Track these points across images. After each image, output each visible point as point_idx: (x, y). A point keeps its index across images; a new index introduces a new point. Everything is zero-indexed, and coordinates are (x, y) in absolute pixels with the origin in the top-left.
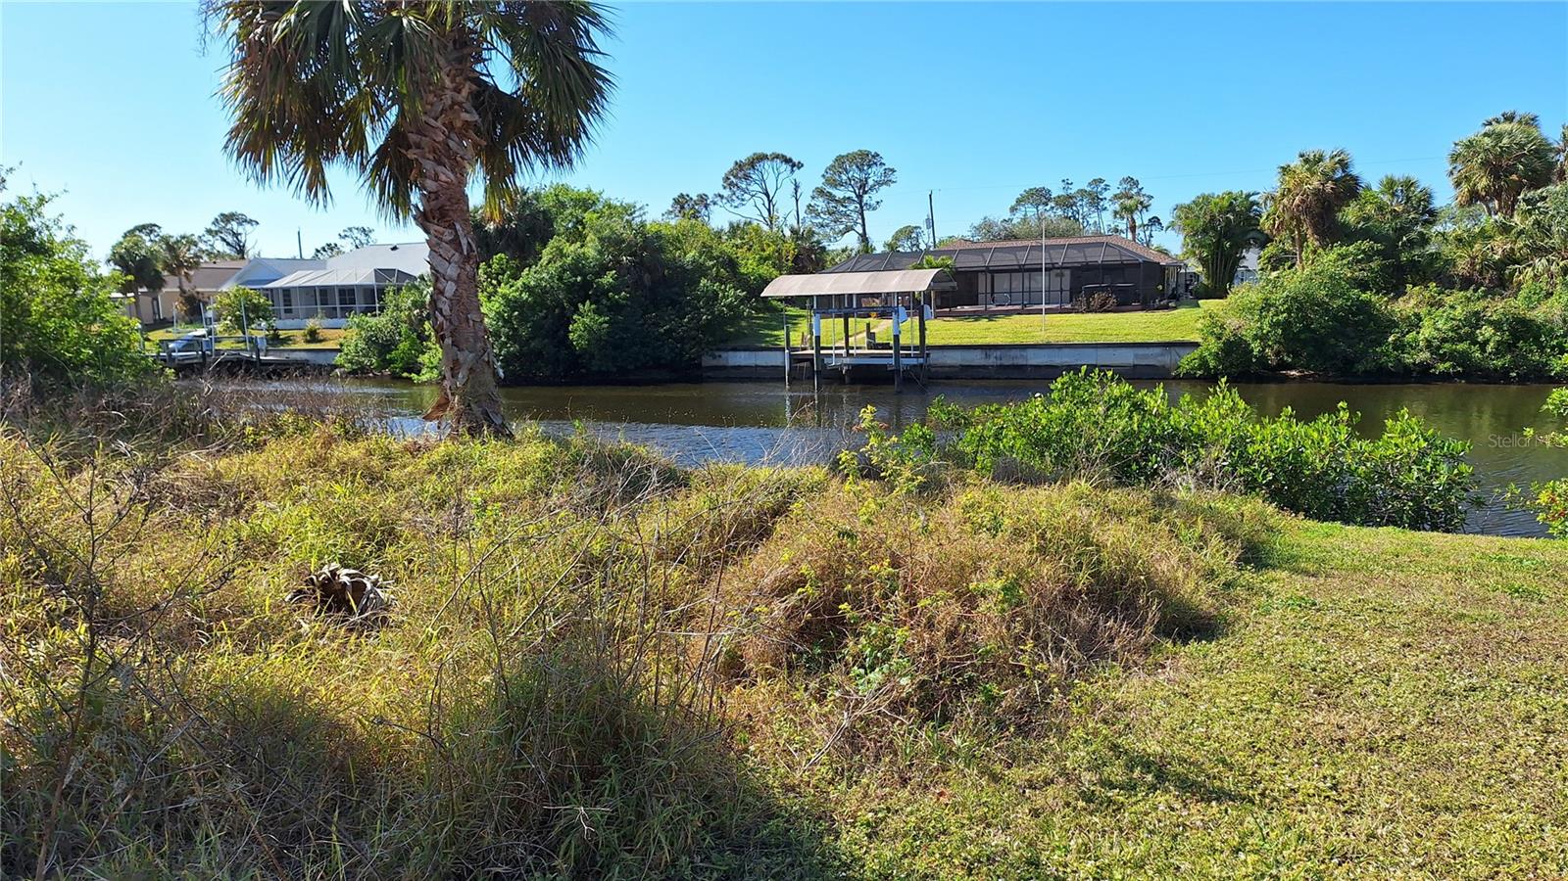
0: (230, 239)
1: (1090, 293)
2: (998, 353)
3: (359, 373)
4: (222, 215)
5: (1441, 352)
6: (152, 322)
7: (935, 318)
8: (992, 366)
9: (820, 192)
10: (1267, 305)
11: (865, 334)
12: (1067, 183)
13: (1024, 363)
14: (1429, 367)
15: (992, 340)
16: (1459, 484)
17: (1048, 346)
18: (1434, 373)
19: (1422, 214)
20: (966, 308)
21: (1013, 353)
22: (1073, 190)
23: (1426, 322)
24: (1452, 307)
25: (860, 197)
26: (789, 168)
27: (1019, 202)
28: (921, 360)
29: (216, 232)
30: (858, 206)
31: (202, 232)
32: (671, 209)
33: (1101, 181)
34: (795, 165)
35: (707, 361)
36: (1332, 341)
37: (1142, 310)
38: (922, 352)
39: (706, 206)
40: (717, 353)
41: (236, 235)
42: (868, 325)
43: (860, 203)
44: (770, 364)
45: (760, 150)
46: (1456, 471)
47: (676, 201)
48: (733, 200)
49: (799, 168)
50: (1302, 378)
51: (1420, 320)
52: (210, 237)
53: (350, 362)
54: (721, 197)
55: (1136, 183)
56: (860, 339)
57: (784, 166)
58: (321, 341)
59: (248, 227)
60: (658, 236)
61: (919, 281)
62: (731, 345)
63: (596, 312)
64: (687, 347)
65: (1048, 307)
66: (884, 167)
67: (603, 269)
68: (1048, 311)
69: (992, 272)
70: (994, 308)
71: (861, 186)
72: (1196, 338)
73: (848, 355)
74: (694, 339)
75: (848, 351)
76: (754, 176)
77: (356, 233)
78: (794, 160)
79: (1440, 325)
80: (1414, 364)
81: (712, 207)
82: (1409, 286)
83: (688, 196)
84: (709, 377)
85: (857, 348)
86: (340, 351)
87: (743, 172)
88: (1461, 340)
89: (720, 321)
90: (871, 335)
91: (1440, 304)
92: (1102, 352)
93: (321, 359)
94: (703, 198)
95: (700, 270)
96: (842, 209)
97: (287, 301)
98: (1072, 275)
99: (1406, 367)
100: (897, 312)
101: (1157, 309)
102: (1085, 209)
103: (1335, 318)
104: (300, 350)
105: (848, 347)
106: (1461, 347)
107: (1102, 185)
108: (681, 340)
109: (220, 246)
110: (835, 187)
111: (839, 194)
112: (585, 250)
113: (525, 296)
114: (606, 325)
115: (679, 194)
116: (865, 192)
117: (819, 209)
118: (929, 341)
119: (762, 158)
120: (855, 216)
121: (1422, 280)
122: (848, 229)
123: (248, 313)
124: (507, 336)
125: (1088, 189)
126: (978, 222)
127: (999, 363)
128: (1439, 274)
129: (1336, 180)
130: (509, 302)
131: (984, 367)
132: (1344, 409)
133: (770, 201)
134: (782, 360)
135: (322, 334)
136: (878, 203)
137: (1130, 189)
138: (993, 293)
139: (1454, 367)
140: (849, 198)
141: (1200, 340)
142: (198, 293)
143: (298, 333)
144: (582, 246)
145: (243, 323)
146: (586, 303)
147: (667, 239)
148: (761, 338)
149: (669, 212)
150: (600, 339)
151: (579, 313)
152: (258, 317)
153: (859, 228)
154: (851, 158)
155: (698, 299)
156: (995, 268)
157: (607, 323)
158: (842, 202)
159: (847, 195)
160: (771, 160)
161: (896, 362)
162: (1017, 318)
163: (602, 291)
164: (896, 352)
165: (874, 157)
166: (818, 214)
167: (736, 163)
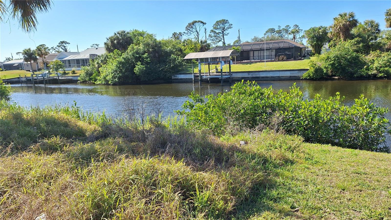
1: (279, 56)
2: (252, 73)
3: (84, 82)
4: (61, 42)
5: (380, 70)
6: (36, 69)
7: (236, 64)
8: (250, 77)
9: (212, 31)
10: (328, 58)
11: (215, 69)
12: (279, 27)
13: (259, 76)
14: (376, 75)
15: (250, 70)
16: (383, 126)
17: (266, 71)
18: (378, 77)
19: (376, 31)
20: (246, 61)
21: (256, 73)
22: (281, 29)
23: (376, 62)
24: (384, 57)
25: (223, 32)
27: (266, 32)
28: (229, 76)
29: (60, 46)
33: (288, 26)
34: (204, 23)
35: (173, 77)
36: (347, 68)
37: (294, 60)
38: (230, 74)
39: (181, 36)
40: (175, 75)
41: (64, 47)
42: (216, 66)
43: (223, 34)
44: (190, 78)
45: (195, 20)
46: (382, 121)
47: (173, 34)
48: (188, 34)
50: (338, 79)
51: (374, 61)
52: (58, 48)
53: (82, 79)
54: (185, 33)
55: (298, 26)
56: (213, 71)
57: (202, 24)
58: (76, 73)
59: (67, 44)
60: (160, 43)
61: (228, 53)
62: (179, 73)
63: (141, 64)
64: (167, 74)
66: (229, 24)
67: (144, 52)
68: (266, 61)
69: (254, 51)
70: (253, 61)
71: (223, 29)
72: (308, 68)
73: (210, 75)
74: (169, 71)
76: (194, 27)
77: (95, 46)
78: (204, 22)
79: (380, 62)
80: (372, 74)
81: (183, 36)
82: (371, 51)
83: (176, 33)
84: (174, 82)
85: (212, 73)
86: (79, 76)
87: (191, 25)
88: (386, 67)
89: (176, 66)
90: (217, 69)
91: (380, 56)
92: (281, 72)
93: (75, 78)
94: (180, 33)
95: (171, 52)
96: (218, 35)
97: (69, 63)
98: (276, 51)
99: (369, 75)
100: (222, 63)
101: (298, 60)
102: (284, 34)
103: (349, 61)
104: (70, 76)
105: (210, 73)
106: (386, 69)
107: (289, 27)
108: (166, 72)
109: (61, 50)
110: (216, 29)
111: (217, 31)
112: (140, 47)
113: (123, 61)
114: (144, 68)
115: (174, 32)
116: (224, 31)
117: (212, 35)
118: (232, 71)
119: (196, 22)
120: (222, 37)
121: (375, 50)
122: (220, 41)
123: (58, 67)
124: (119, 71)
125: (285, 28)
126: (253, 38)
127: (252, 76)
128: (381, 48)
129: (350, 21)
130: (120, 63)
131: (248, 77)
132: (338, 95)
133: (198, 34)
134: (192, 77)
135: (76, 72)
136: (228, 33)
137: (296, 28)
138: (254, 56)
139: (384, 75)
141: (309, 69)
142: (47, 61)
143: (70, 72)
144: (139, 46)
145: (57, 69)
146: (139, 62)
147: (163, 44)
148: (188, 71)
149: (171, 37)
150: (143, 72)
151: (137, 64)
152: (60, 68)
153: (223, 40)
154: (220, 21)
155: (170, 60)
156: (254, 49)
157: (145, 67)
158: (218, 33)
159: (219, 32)
160: (198, 23)
161: (222, 77)
162: (258, 63)
163: (143, 59)
164: (222, 74)
165: (226, 21)
166: (212, 37)
167: (189, 24)
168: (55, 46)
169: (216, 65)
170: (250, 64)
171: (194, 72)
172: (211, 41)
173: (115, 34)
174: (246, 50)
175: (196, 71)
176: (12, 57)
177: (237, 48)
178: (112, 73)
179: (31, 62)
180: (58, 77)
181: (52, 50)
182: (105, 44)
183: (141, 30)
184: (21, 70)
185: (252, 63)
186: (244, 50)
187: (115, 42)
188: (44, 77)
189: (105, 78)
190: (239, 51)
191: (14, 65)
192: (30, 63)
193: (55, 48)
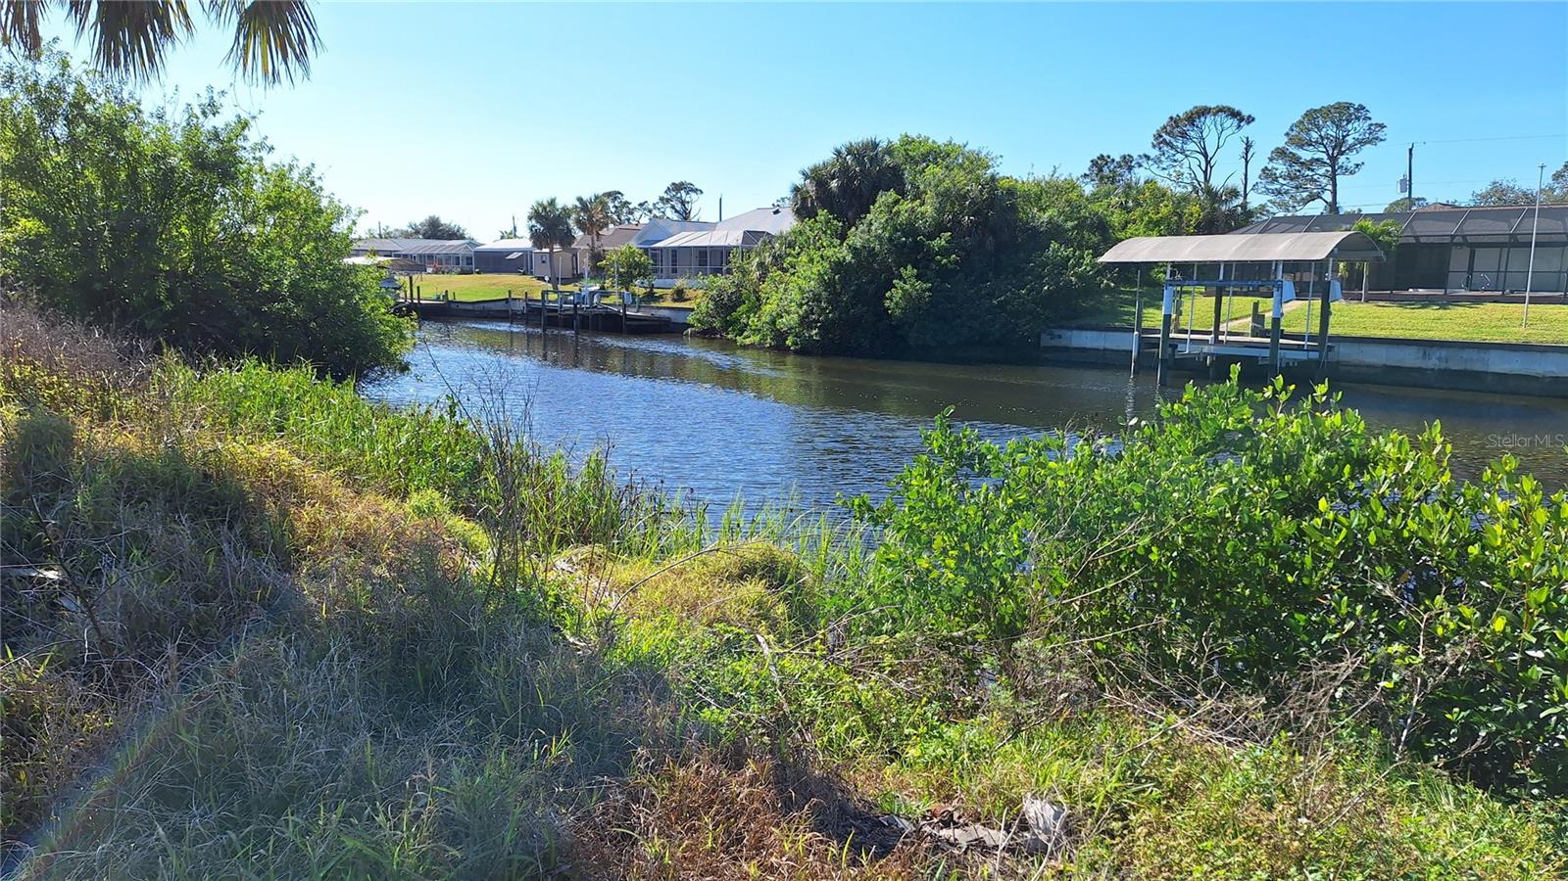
0: (679, 207)
2: (1444, 353)
3: (707, 334)
4: (673, 184)
6: (571, 276)
7: (1367, 301)
8: (1433, 370)
9: (1280, 153)
11: (1250, 319)
15: (1438, 334)
17: (1525, 348)
20: (1421, 291)
21: (1466, 354)
25: (1333, 159)
26: (1236, 122)
28: (1314, 355)
29: (668, 200)
30: (1330, 169)
31: (657, 200)
32: (1088, 173)
34: (1242, 119)
35: (1045, 341)
38: (1322, 345)
39: (1130, 168)
40: (1057, 332)
41: (683, 203)
42: (1256, 305)
43: (1333, 166)
44: (1119, 348)
45: (1201, 103)
47: (1094, 163)
48: (1161, 161)
49: (1248, 123)
52: (662, 205)
53: (700, 322)
54: (1148, 157)
56: (1238, 323)
57: (1229, 122)
58: (687, 300)
59: (693, 195)
60: (1011, 192)
61: (1318, 246)
63: (918, 277)
64: (1021, 323)
65: (1533, 294)
66: (1369, 122)
67: (939, 228)
68: (1534, 301)
69: (1473, 246)
70: (1463, 292)
71: (1336, 146)
73: (1217, 341)
74: (1031, 314)
75: (1216, 337)
76: (1192, 134)
78: (1245, 113)
81: (1136, 169)
83: (1109, 157)
84: (1048, 360)
85: (1230, 334)
86: (693, 310)
87: (1181, 128)
89: (1065, 292)
90: (1258, 318)
93: (679, 318)
94: (1124, 157)
95: (1055, 232)
96: (1308, 173)
97: (675, 261)
100: (1280, 288)
104: (665, 308)
105: (1217, 332)
108: (1016, 315)
109: (670, 213)
110: (1301, 146)
111: (1306, 155)
112: (923, 209)
113: (848, 258)
114: (928, 293)
115: (1099, 155)
116: (1342, 153)
117: (1278, 172)
118: (1331, 331)
119: (1203, 112)
120: (1324, 181)
122: (1313, 198)
123: (631, 271)
124: (827, 298)
127: (1443, 366)
130: (838, 266)
131: (1420, 370)
133: (1208, 163)
134: (1131, 343)
135: (689, 293)
136: (1357, 165)
138: (1471, 270)
140: (1318, 160)
142: (604, 251)
143: (670, 291)
144: (922, 204)
145: (626, 280)
146: (909, 267)
147: (1027, 197)
148: (1117, 315)
149: (1086, 175)
150: (920, 308)
151: (901, 278)
152: (639, 275)
153: (1328, 196)
154: (1325, 112)
155: (1044, 265)
156: (1480, 240)
157: (929, 290)
158: (1309, 165)
159: (1316, 157)
160: (1215, 115)
161: (1274, 355)
162: (1490, 306)
163: (930, 255)
164: (1275, 342)
165: (1357, 110)
166: (1275, 180)
167: (1171, 118)
168: (652, 199)
169: (1256, 299)
170: (1443, 307)
171: (1145, 324)
172: (1271, 197)
173: (838, 153)
174: (1431, 240)
175: (1154, 318)
176: (515, 228)
177: (1380, 226)
178: (800, 306)
179: (551, 250)
180: (625, 307)
181: (640, 213)
182: (796, 190)
183: (941, 139)
184: (524, 274)
185: (1456, 301)
186: (1422, 240)
187: (834, 184)
188: (575, 306)
189: (773, 322)
190: (1389, 244)
191: (508, 258)
192: (547, 250)
193: (651, 207)
